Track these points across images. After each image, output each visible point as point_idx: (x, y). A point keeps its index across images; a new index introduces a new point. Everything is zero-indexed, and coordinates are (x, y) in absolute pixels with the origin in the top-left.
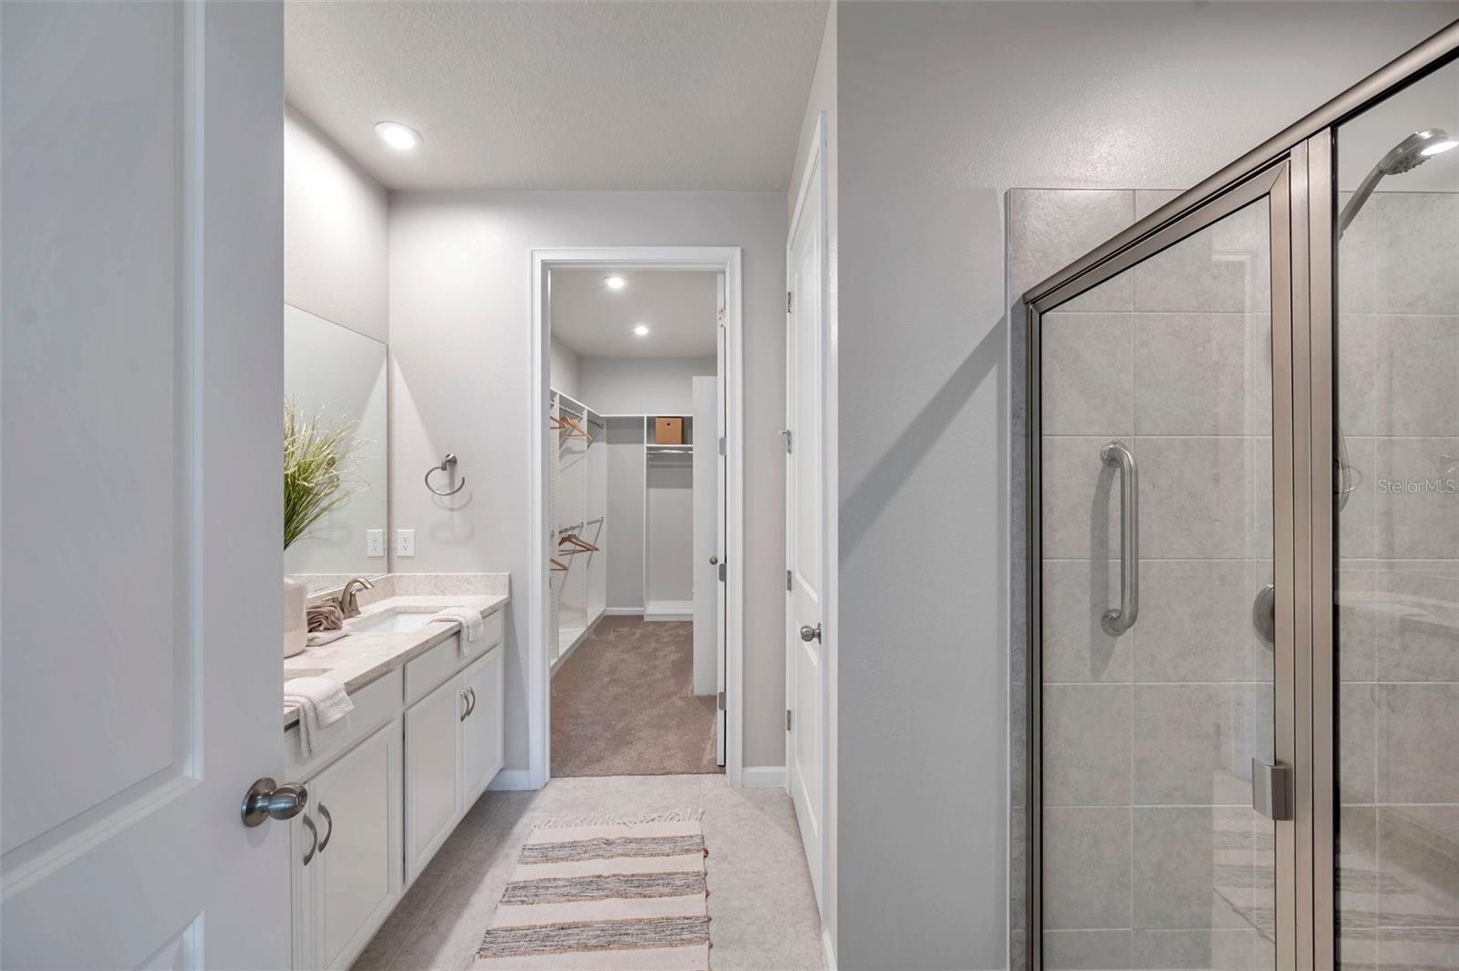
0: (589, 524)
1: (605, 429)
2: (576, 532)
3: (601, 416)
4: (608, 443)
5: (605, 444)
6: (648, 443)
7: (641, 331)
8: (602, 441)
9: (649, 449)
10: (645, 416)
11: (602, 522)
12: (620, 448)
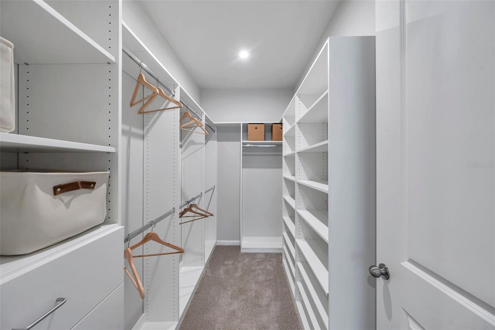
0: (206, 192)
1: (216, 133)
2: (196, 202)
3: (214, 123)
4: (218, 141)
5: (216, 141)
6: (243, 140)
7: (244, 55)
8: (214, 140)
9: (243, 144)
10: (242, 123)
11: (214, 189)
12: (225, 144)
